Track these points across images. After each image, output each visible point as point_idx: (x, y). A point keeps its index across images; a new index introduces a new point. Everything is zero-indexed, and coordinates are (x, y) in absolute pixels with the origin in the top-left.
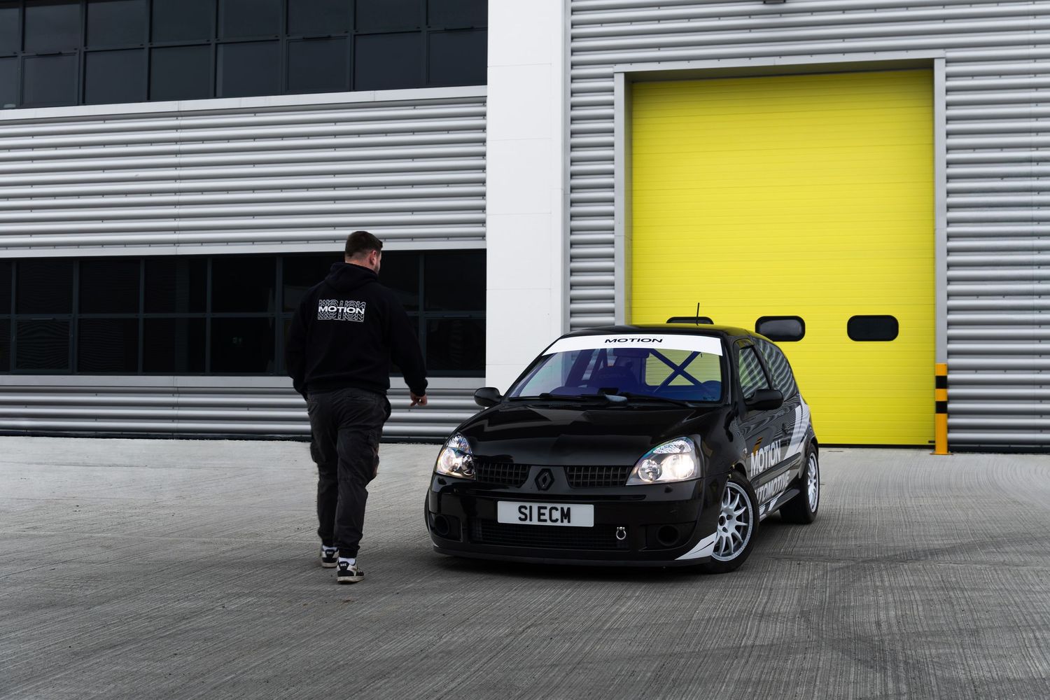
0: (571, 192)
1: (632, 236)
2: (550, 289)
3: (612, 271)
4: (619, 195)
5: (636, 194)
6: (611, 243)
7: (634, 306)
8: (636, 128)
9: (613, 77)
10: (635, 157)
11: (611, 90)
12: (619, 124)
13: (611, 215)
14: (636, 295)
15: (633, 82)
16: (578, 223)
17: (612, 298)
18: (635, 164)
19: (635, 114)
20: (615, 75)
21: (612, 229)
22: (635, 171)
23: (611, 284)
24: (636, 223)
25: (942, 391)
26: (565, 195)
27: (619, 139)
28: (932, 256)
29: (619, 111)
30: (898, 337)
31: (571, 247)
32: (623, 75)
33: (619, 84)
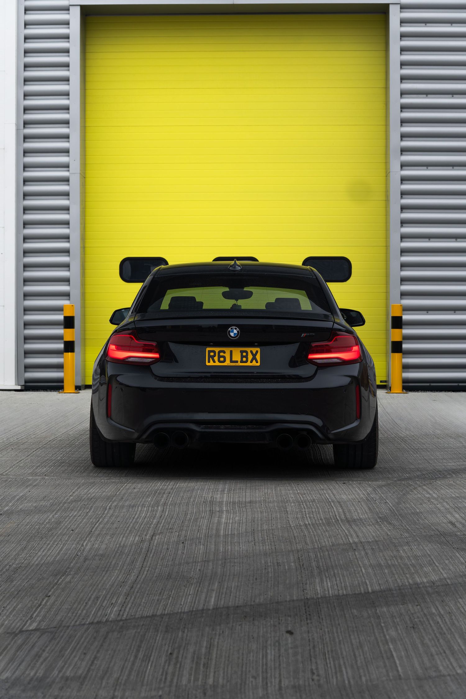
0: (24, 127)
1: (85, 173)
2: (4, 227)
3: (66, 209)
4: (74, 131)
5: (88, 130)
6: (66, 180)
7: (87, 245)
8: (89, 63)
9: (68, 10)
10: (88, 92)
11: (67, 23)
12: (74, 58)
13: (66, 151)
14: (89, 234)
15: (86, 15)
16: (30, 159)
17: (66, 238)
18: (89, 100)
19: (89, 48)
20: (71, 8)
21: (66, 166)
22: (88, 107)
23: (66, 223)
24: (89, 160)
25: (397, 331)
26: (18, 130)
27: (74, 73)
28: (384, 198)
29: (75, 45)
30: (351, 278)
31: (24, 184)
32: (78, 8)
33: (75, 17)
